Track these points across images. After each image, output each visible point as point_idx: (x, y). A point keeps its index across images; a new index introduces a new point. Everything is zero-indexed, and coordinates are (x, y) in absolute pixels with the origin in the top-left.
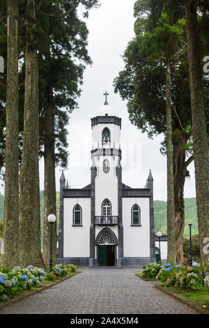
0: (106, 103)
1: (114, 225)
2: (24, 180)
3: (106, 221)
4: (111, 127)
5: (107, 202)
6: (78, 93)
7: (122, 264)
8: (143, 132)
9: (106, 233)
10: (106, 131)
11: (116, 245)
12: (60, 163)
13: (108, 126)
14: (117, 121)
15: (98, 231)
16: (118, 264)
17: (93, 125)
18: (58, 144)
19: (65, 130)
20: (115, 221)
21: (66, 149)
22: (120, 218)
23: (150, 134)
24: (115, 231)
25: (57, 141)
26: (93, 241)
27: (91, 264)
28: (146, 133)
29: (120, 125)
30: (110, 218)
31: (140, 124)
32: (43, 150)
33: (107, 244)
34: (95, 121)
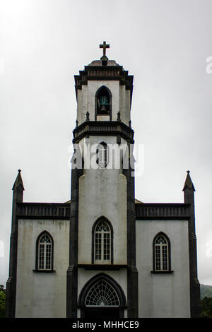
1: (117, 269)
4: (113, 86)
5: (102, 222)
9: (101, 283)
13: (108, 84)
33: (102, 305)
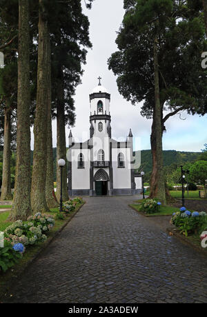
0: (100, 84)
1: (106, 167)
2: (38, 130)
3: (101, 165)
4: (103, 100)
6: (81, 73)
7: (112, 194)
8: (128, 100)
10: (100, 103)
11: (108, 181)
12: (68, 122)
13: (101, 99)
14: (107, 96)
15: (95, 171)
16: (110, 194)
17: (90, 99)
18: (67, 108)
19: (72, 99)
20: (107, 164)
21: (74, 112)
22: (110, 162)
23: (133, 102)
24: (107, 171)
25: (67, 105)
26: (92, 178)
27: (91, 194)
28: (130, 101)
29: (109, 99)
30: (104, 162)
31: (126, 95)
32: (56, 112)
33: (101, 180)
34: (93, 96)
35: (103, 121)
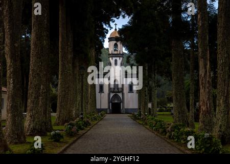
1: (120, 92)
3: (116, 90)
4: (118, 43)
9: (116, 96)
10: (116, 45)
11: (121, 102)
15: (112, 95)
16: (122, 112)
17: (109, 41)
20: (120, 90)
22: (122, 89)
24: (120, 95)
27: (108, 112)
30: (118, 88)
33: (116, 102)
34: (111, 39)
35: (118, 59)
